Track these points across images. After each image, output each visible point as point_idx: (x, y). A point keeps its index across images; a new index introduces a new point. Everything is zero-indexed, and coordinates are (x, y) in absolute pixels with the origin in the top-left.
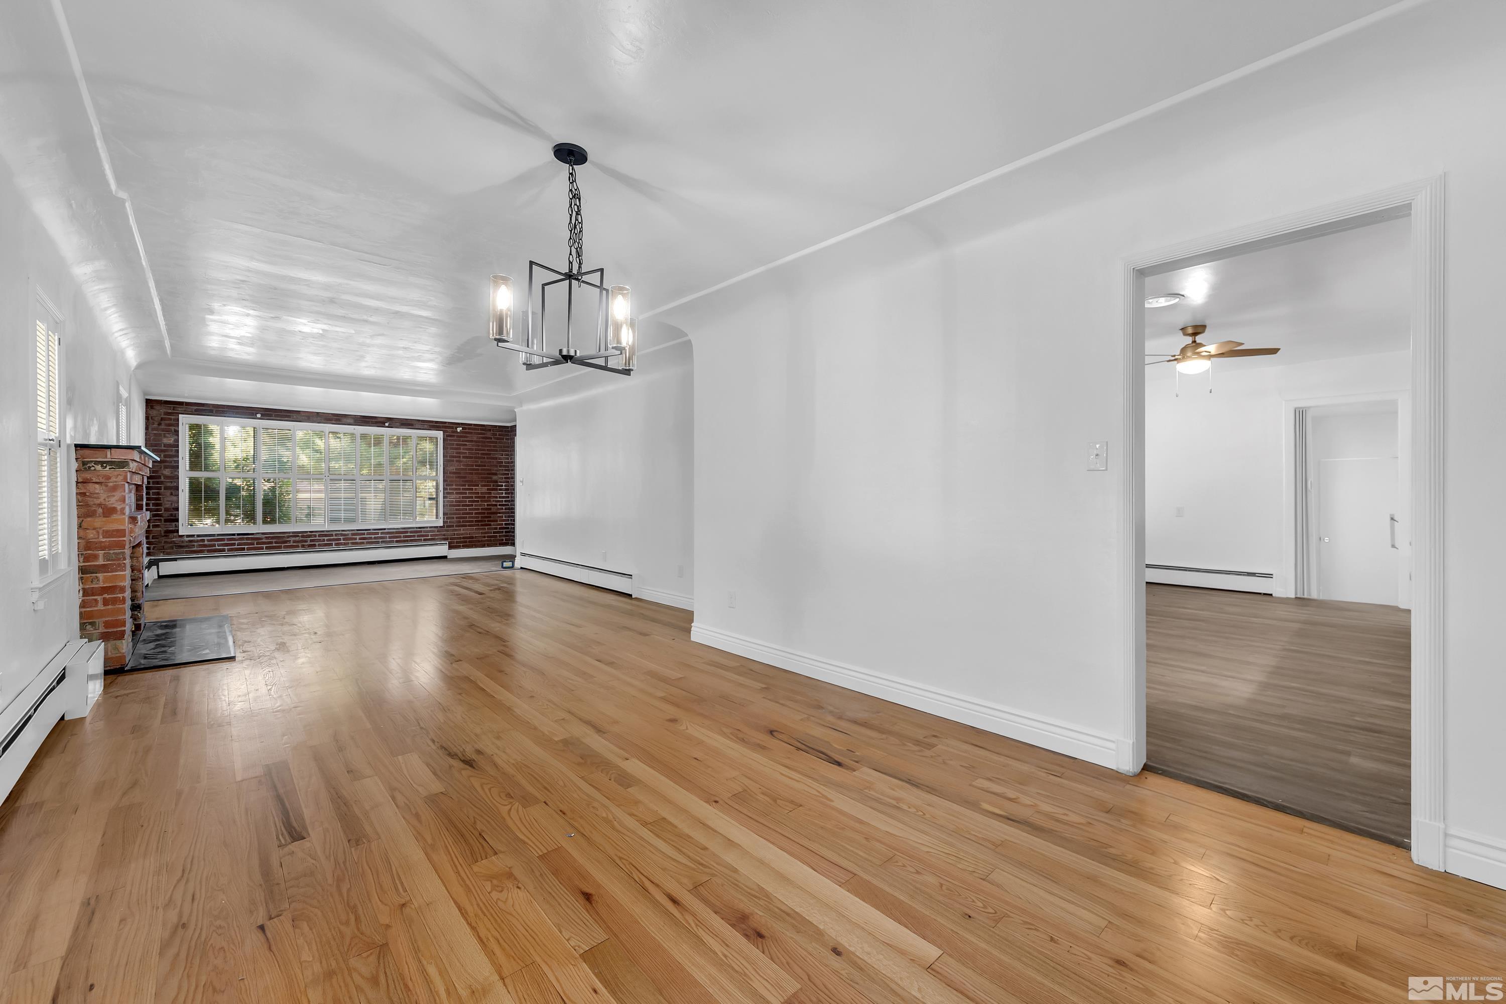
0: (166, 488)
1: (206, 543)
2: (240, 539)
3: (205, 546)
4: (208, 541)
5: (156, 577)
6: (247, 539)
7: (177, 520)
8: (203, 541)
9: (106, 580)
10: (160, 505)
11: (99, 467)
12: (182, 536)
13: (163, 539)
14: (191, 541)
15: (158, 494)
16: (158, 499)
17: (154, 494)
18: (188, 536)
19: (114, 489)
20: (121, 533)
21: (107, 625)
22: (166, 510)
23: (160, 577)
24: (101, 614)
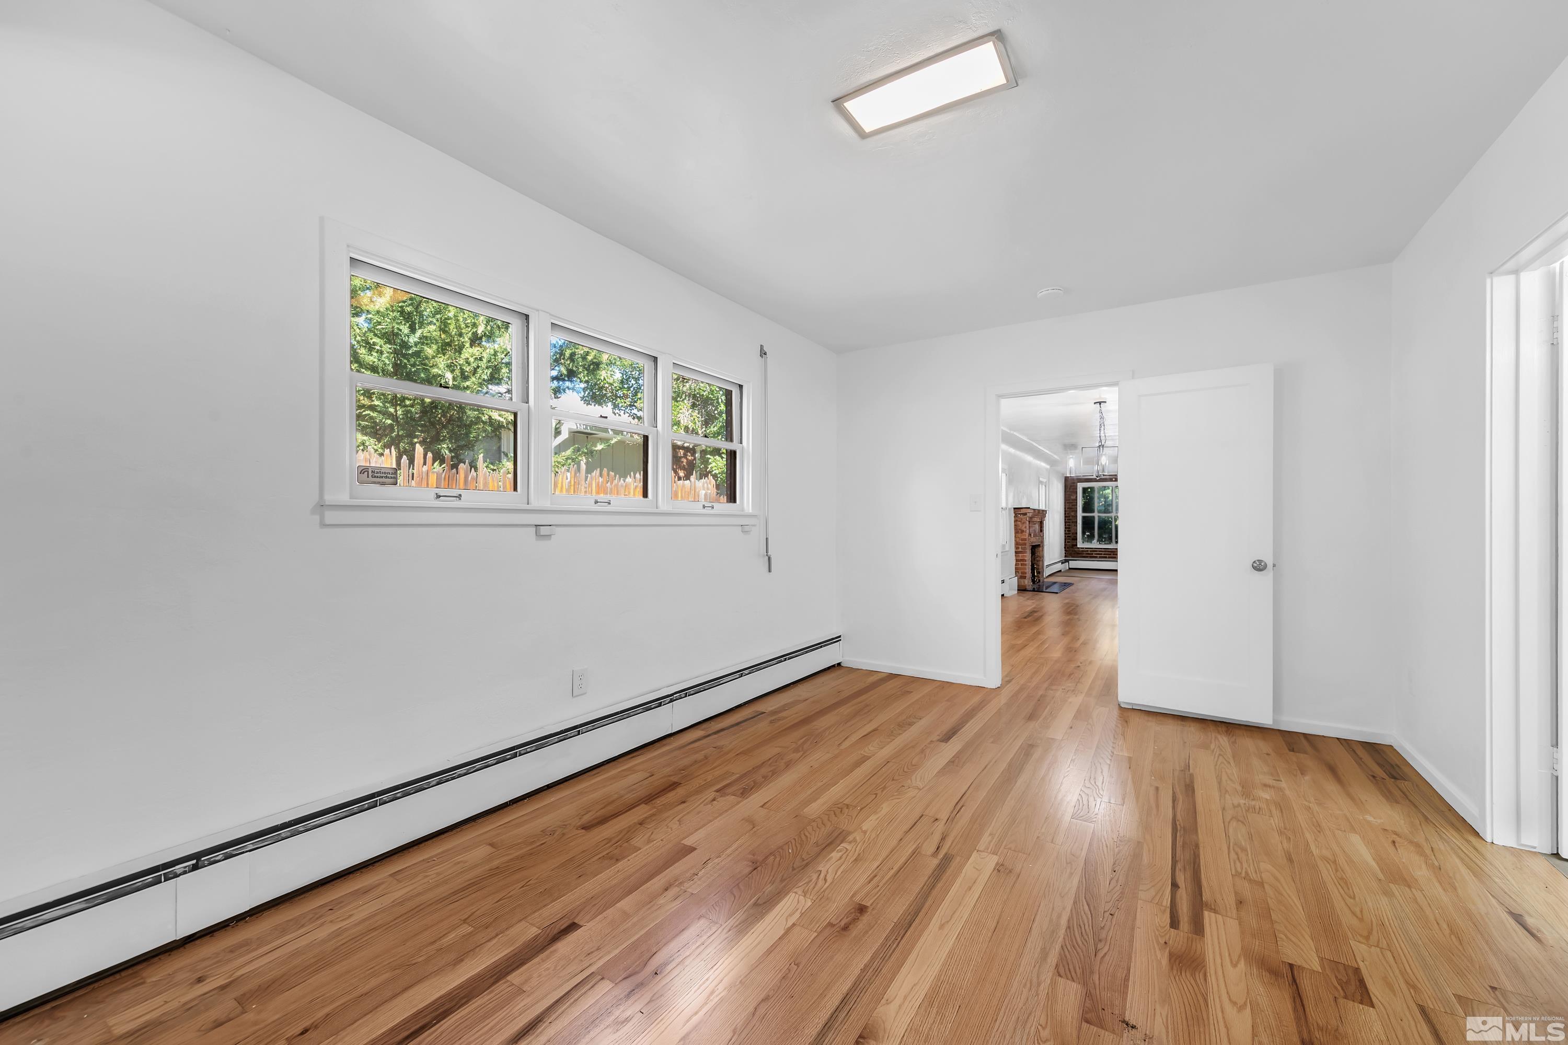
0: (1072, 522)
1: (1089, 552)
2: (1105, 551)
3: (1089, 554)
4: (1090, 551)
5: (1068, 568)
6: (1108, 551)
7: (1077, 539)
8: (1088, 551)
9: (1022, 556)
10: (1069, 531)
11: (1019, 515)
12: (1079, 548)
13: (1071, 549)
14: (1082, 551)
15: (1069, 525)
16: (1069, 528)
17: (1068, 525)
18: (1081, 548)
19: (1024, 523)
20: (1025, 540)
21: (1022, 573)
22: (1073, 534)
23: (1070, 569)
24: (1020, 568)
